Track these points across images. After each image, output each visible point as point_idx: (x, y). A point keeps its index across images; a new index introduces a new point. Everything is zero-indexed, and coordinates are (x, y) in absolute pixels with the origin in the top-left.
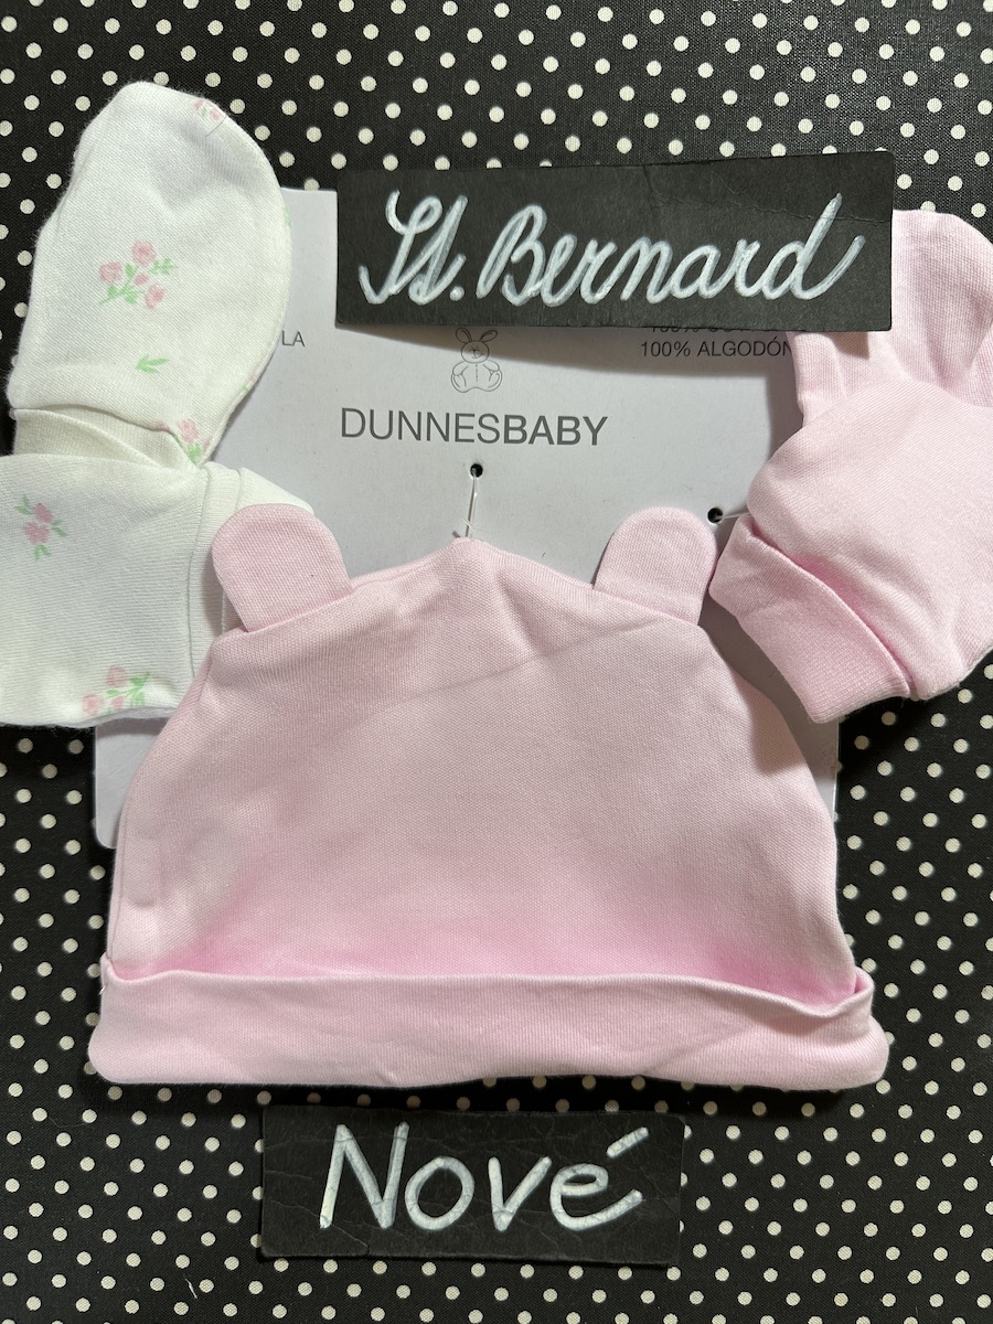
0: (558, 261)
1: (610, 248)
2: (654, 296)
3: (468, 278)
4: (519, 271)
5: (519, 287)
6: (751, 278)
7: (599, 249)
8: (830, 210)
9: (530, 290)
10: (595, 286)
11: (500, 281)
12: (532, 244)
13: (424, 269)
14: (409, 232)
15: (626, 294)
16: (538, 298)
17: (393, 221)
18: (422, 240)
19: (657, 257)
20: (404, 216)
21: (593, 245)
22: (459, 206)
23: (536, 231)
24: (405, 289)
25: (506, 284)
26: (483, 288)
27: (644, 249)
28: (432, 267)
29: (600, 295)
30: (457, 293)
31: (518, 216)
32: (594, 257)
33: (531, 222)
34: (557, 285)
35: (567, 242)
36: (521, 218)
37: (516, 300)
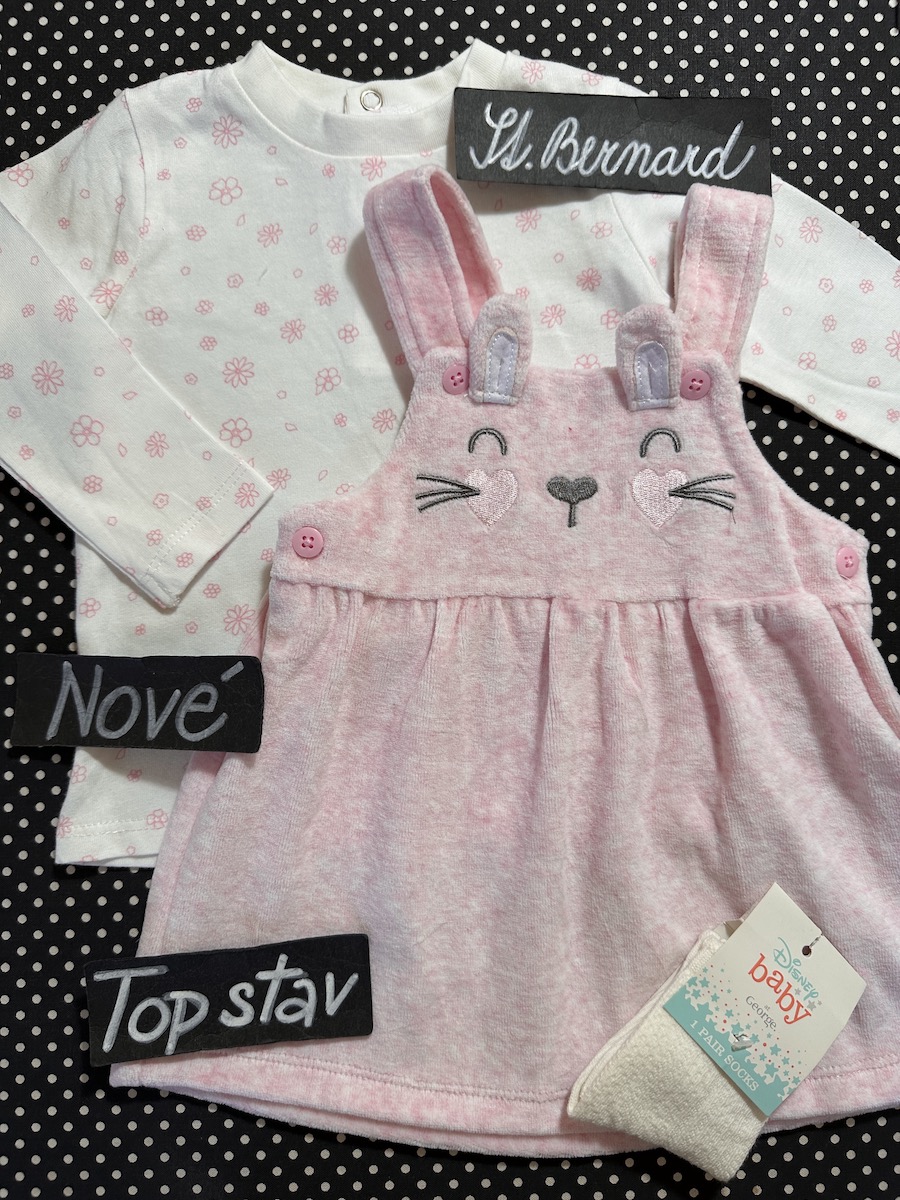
0: (587, 151)
1: (615, 146)
2: (643, 174)
3: (535, 157)
4: (565, 155)
5: (565, 166)
6: (696, 167)
7: (610, 146)
8: (737, 129)
9: (572, 166)
10: (609, 167)
11: (553, 162)
12: (571, 139)
13: (509, 150)
14: (499, 128)
15: (627, 172)
16: (576, 171)
17: (489, 120)
18: (507, 133)
19: (644, 150)
20: (496, 119)
21: (606, 143)
22: (528, 115)
23: (573, 133)
24: (498, 161)
25: (558, 162)
26: (544, 164)
27: (637, 148)
28: (514, 149)
29: (612, 172)
30: (529, 166)
31: (564, 122)
32: (608, 150)
33: (571, 126)
34: (587, 165)
35: (591, 140)
36: (564, 126)
37: (564, 172)
